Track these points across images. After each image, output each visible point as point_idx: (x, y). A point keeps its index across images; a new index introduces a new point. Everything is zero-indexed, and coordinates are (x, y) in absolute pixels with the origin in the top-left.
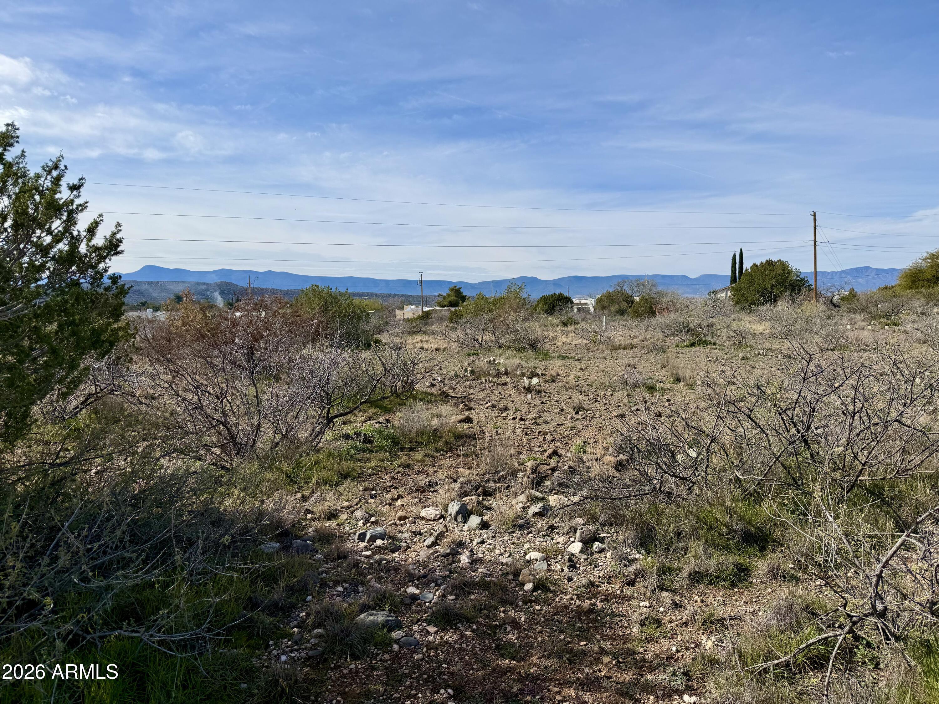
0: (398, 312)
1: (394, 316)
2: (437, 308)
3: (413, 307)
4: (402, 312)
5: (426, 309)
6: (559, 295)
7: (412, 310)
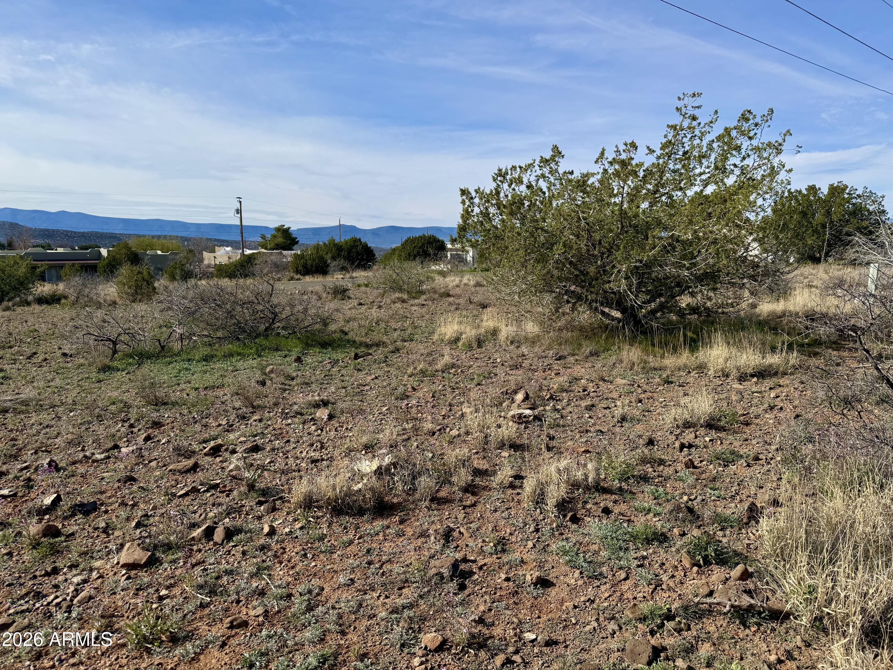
0: (206, 255)
1: (201, 260)
2: (263, 250)
3: (228, 249)
4: (212, 255)
5: (248, 252)
6: (430, 237)
7: (227, 253)
